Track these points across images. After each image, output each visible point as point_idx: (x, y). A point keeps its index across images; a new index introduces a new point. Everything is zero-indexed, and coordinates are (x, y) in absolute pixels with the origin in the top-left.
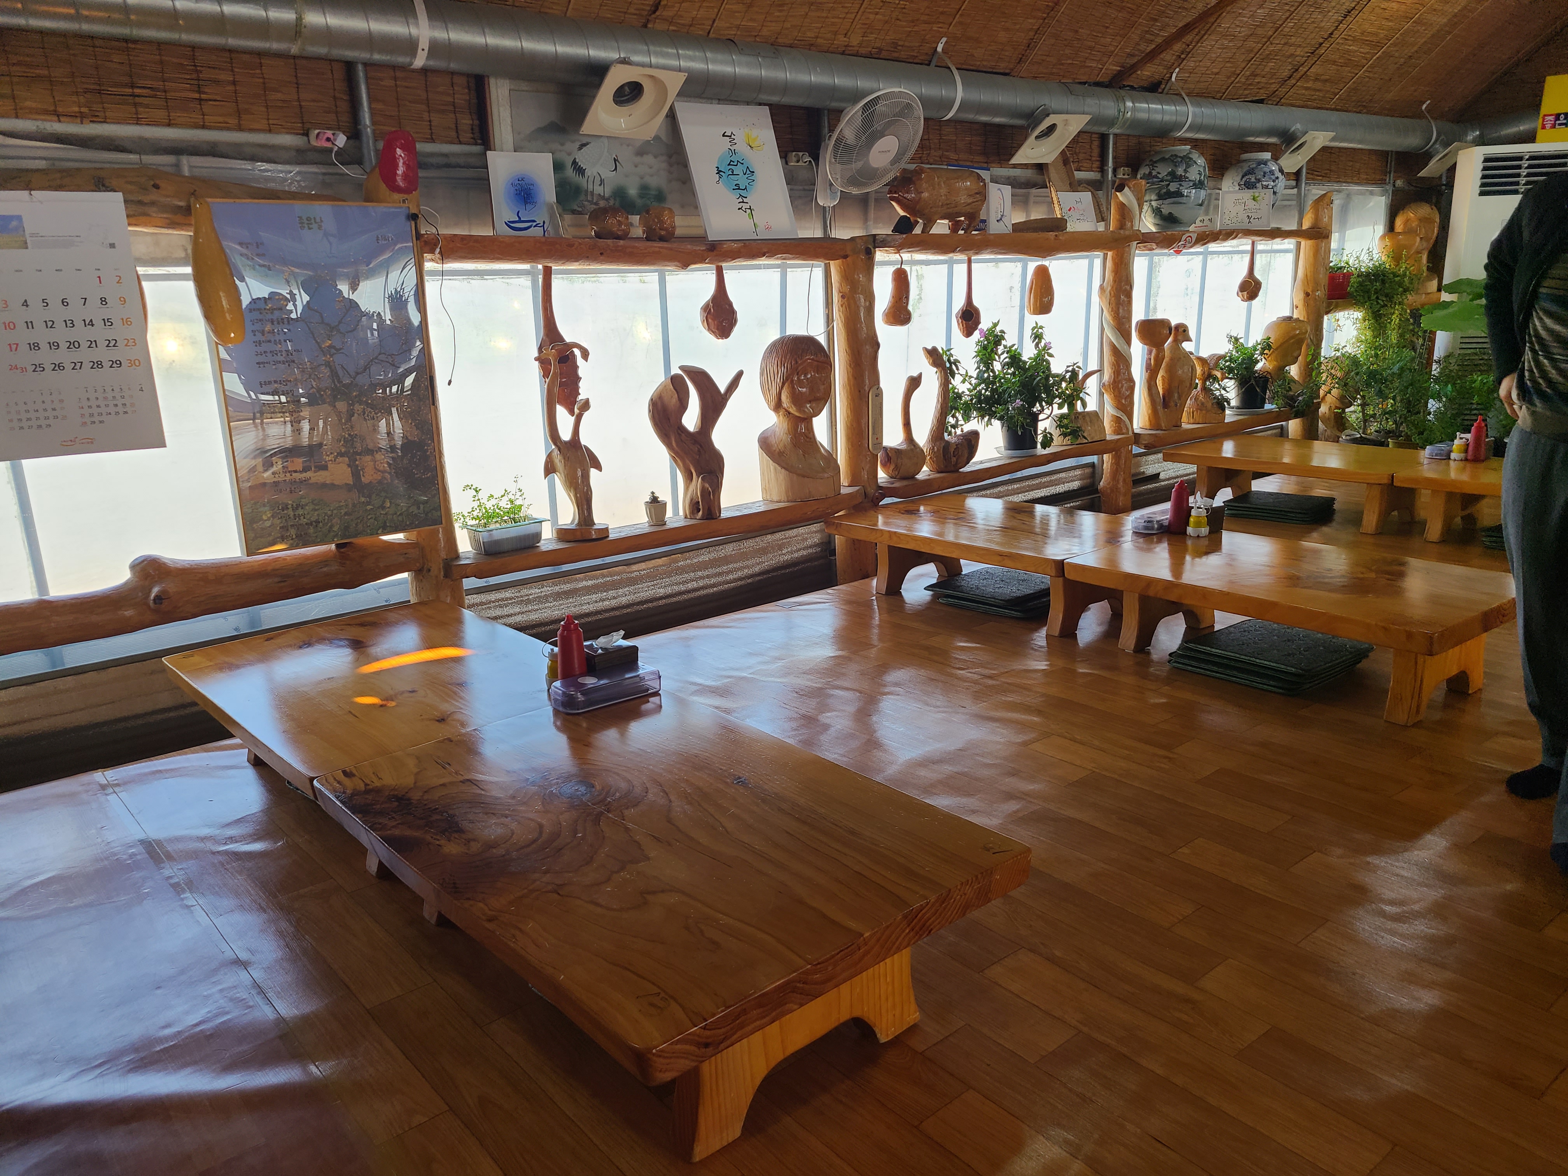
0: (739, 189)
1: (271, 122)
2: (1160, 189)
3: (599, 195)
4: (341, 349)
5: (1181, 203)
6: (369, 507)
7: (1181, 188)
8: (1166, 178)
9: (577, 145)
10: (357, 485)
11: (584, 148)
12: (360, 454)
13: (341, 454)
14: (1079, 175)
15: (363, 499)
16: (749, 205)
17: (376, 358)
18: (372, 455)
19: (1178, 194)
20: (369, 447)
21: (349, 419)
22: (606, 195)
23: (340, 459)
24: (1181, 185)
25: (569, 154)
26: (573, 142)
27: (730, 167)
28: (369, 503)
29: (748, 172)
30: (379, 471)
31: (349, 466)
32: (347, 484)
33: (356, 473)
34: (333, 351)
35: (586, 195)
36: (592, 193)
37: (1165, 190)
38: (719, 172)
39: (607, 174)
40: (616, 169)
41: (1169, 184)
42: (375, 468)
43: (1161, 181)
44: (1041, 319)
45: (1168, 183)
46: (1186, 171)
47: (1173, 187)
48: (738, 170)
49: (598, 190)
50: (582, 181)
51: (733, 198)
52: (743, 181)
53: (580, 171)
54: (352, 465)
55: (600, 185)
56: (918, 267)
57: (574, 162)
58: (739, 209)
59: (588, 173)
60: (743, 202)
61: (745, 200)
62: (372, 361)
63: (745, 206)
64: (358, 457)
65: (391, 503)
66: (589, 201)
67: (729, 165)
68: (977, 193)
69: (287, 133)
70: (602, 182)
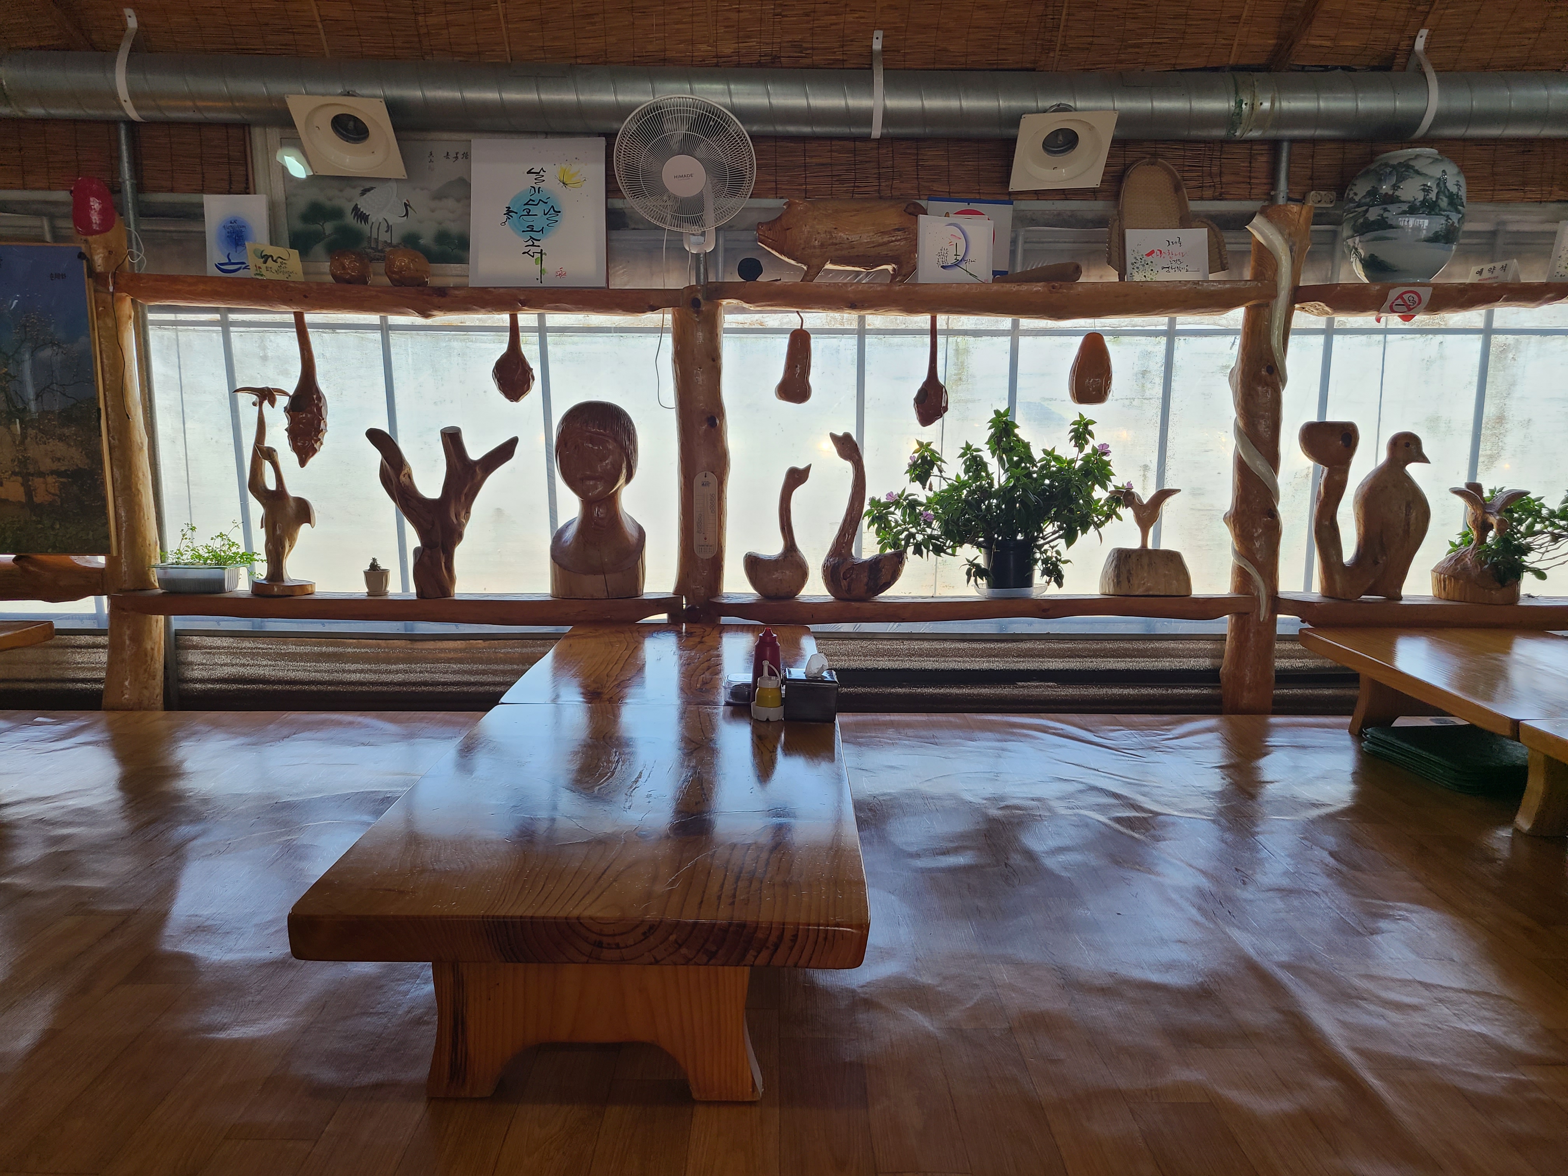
0: (532, 231)
1: (51, 181)
2: (1355, 219)
3: (386, 242)
4: (15, 377)
5: (1391, 239)
6: (40, 526)
7: (1386, 215)
8: (1363, 201)
9: (359, 190)
10: (30, 504)
11: (368, 194)
12: (32, 475)
13: (14, 473)
14: (1195, 206)
15: (34, 518)
16: (540, 248)
17: (48, 387)
18: (44, 477)
19: (1382, 224)
20: (41, 469)
21: (22, 442)
22: (395, 242)
23: (14, 478)
24: (1385, 210)
25: (350, 200)
26: (354, 187)
27: (527, 207)
28: (39, 522)
29: (552, 211)
30: (50, 493)
31: (22, 485)
32: (19, 502)
33: (29, 492)
34: (8, 378)
35: (369, 242)
36: (377, 240)
37: (1361, 220)
38: (509, 211)
39: (395, 219)
40: (407, 214)
41: (1367, 211)
42: (47, 491)
43: (1358, 206)
44: (1089, 411)
45: (1364, 208)
46: (1395, 187)
47: (1373, 214)
48: (537, 210)
49: (384, 237)
50: (365, 228)
51: (520, 242)
52: (539, 221)
53: (364, 218)
54: (25, 484)
55: (387, 231)
56: (960, 339)
57: (356, 209)
58: (524, 253)
59: (372, 219)
60: (533, 245)
61: (536, 243)
62: (44, 389)
63: (533, 249)
64: (31, 478)
65: (60, 524)
66: (372, 248)
67: (526, 204)
68: (898, 230)
69: (63, 190)
70: (389, 228)
